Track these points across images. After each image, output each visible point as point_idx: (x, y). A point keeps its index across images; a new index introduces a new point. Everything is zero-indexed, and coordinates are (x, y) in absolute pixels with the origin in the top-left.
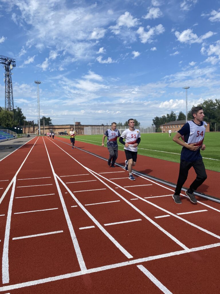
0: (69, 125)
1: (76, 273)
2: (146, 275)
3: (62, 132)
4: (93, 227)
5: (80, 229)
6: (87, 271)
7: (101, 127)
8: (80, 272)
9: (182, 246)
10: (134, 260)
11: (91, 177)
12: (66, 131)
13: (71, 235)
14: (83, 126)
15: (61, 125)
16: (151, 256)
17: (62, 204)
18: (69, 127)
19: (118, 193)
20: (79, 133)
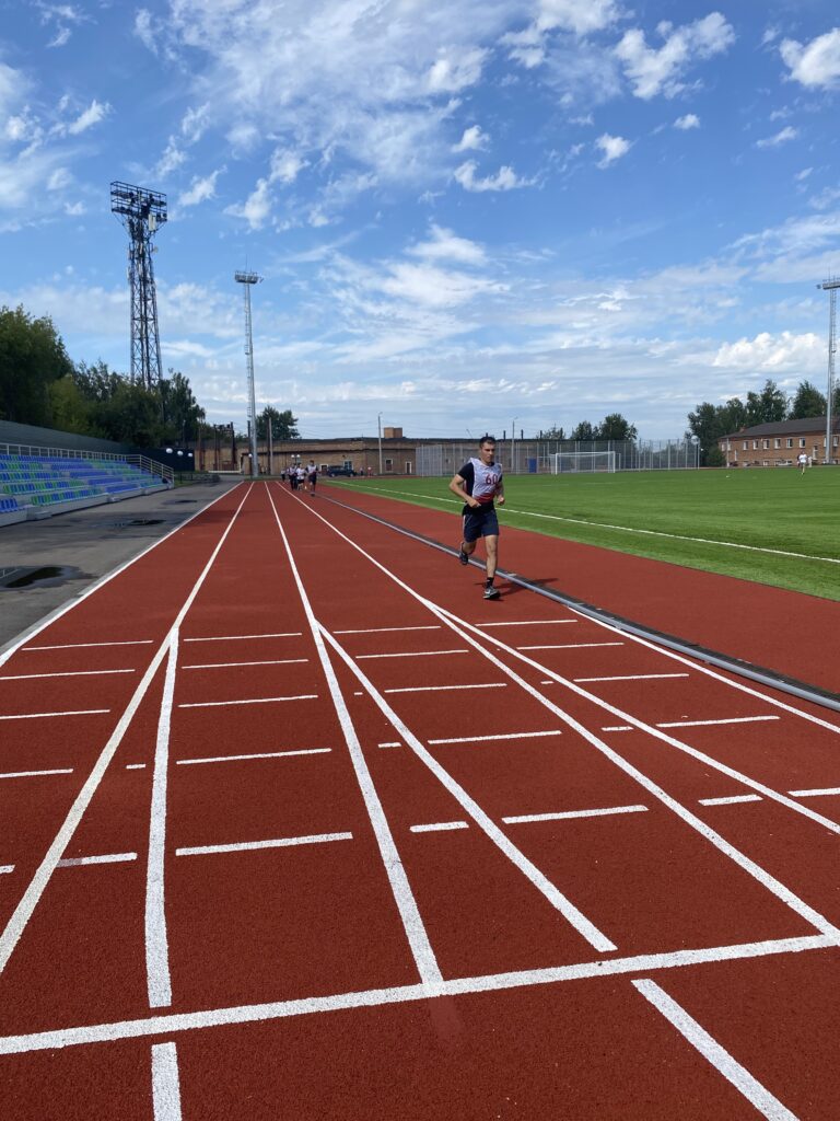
0: (359, 439)
1: (403, 988)
2: (670, 1019)
3: (336, 464)
4: (463, 825)
5: (413, 829)
6: (444, 986)
8: (418, 986)
9: (811, 920)
10: (622, 960)
11: (447, 637)
12: (350, 462)
13: (383, 853)
14: (414, 441)
16: (687, 947)
17: (345, 734)
18: (360, 446)
19: (552, 701)
20: (396, 470)
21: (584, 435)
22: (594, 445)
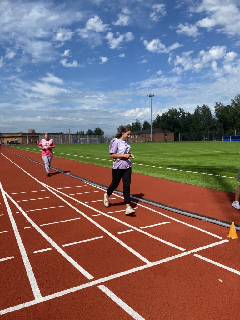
0: (20, 133)
1: (29, 302)
2: (108, 295)
3: (12, 141)
4: (50, 249)
5: (34, 252)
6: (42, 299)
7: (59, 136)
8: (34, 301)
9: (144, 261)
10: (95, 281)
11: (48, 193)
12: (17, 140)
13: (24, 261)
14: (39, 134)
15: (12, 132)
16: (113, 274)
17: (13, 226)
18: (21, 135)
19: (78, 209)
20: (33, 142)
21: (90, 133)
22: (93, 136)
